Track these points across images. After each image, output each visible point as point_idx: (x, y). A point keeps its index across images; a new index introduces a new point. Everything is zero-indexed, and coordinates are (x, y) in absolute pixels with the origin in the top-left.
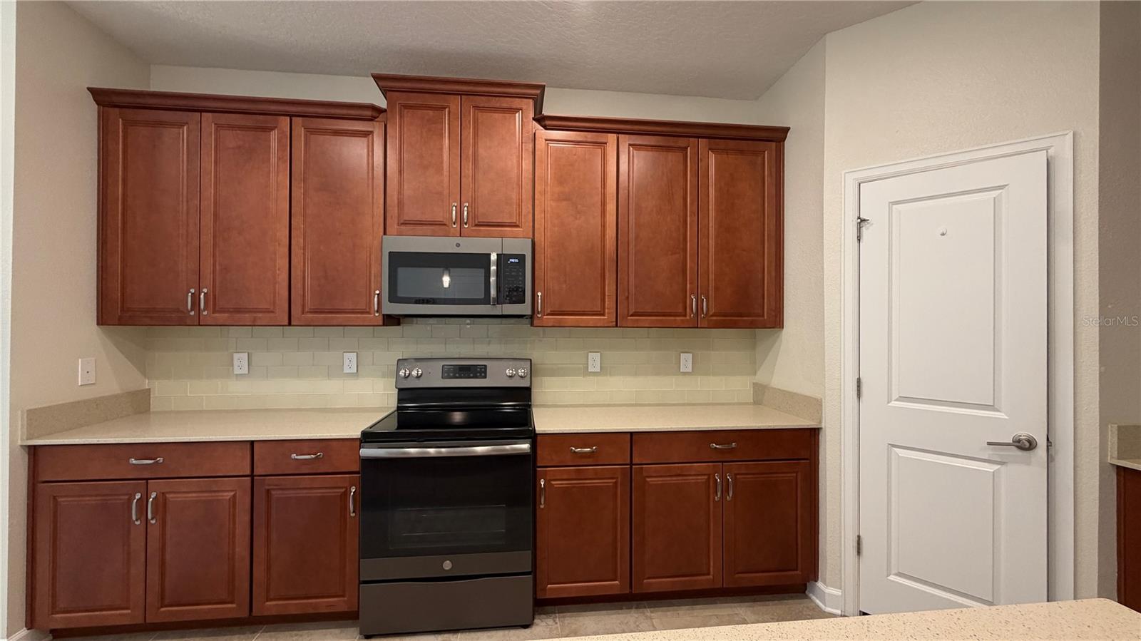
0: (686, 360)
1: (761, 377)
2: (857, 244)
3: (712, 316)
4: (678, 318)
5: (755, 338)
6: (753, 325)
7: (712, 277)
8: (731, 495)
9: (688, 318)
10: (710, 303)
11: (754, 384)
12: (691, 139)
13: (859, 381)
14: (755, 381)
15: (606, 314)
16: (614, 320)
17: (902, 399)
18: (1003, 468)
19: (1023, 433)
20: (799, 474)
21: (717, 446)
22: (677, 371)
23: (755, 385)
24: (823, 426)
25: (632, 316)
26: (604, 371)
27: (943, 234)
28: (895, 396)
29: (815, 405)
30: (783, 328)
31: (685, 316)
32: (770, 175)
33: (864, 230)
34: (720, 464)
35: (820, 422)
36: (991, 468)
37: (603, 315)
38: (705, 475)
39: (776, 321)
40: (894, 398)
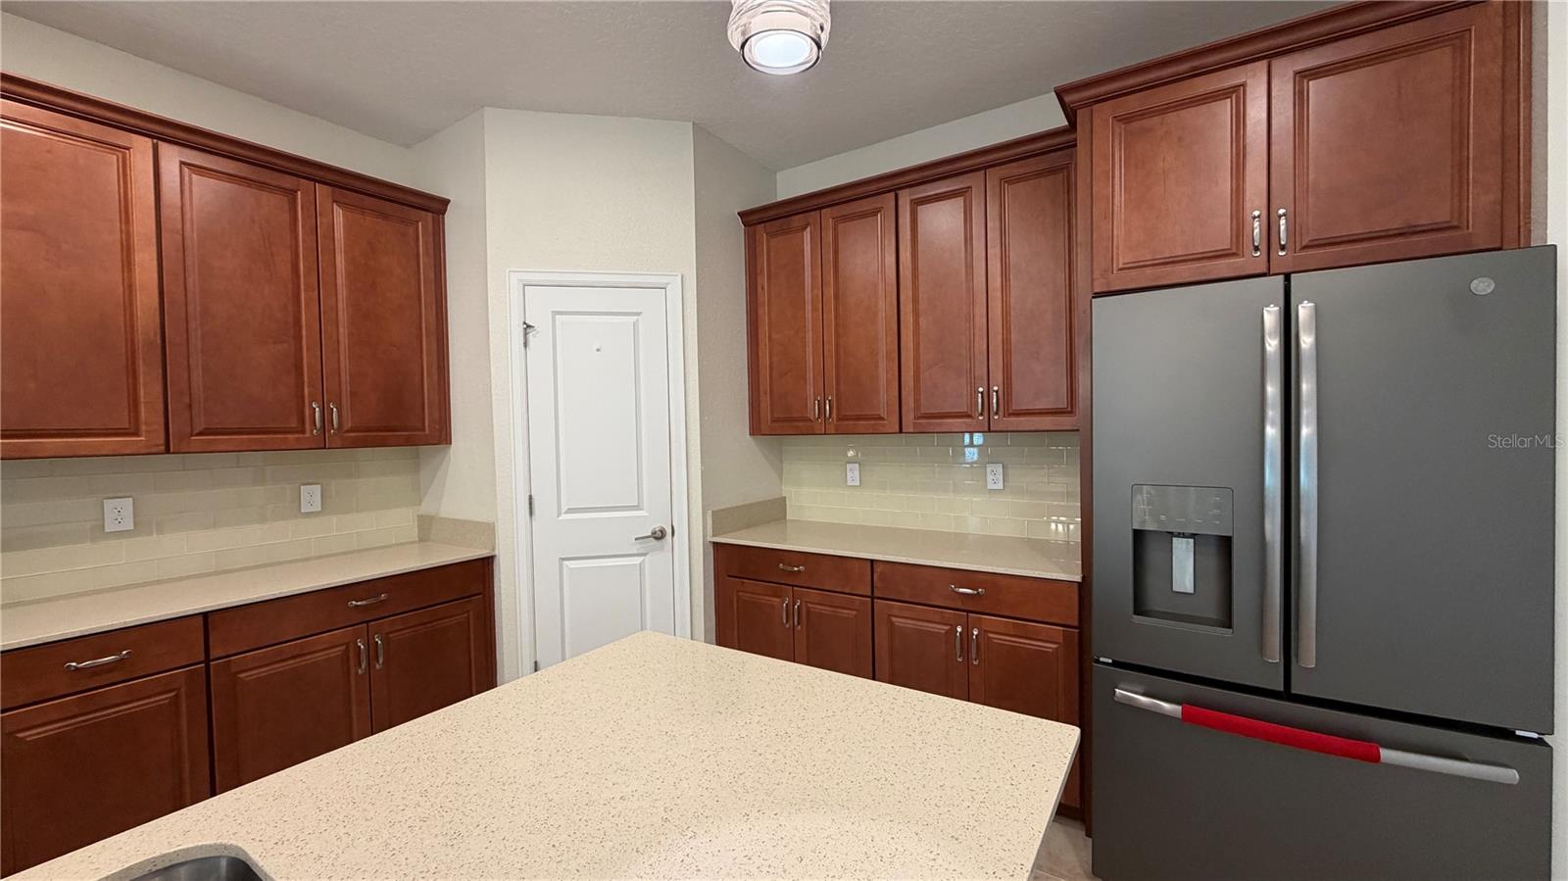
0: (311, 496)
1: (426, 508)
2: (523, 351)
3: (348, 431)
4: (289, 436)
5: (418, 457)
6: (409, 442)
7: (345, 377)
8: (381, 662)
9: (308, 435)
10: (344, 413)
11: (418, 516)
12: (302, 180)
13: (531, 498)
14: (419, 513)
15: (144, 434)
16: (162, 441)
17: (570, 511)
18: (647, 557)
19: (657, 526)
20: (471, 613)
21: (359, 603)
22: (296, 512)
23: (420, 517)
24: (496, 553)
25: (200, 434)
26: (142, 525)
27: (598, 350)
28: (564, 509)
29: (489, 530)
30: (451, 443)
31: (303, 432)
32: (426, 253)
33: (530, 336)
34: (365, 625)
35: (494, 550)
36: (638, 560)
37: (136, 434)
38: (342, 645)
39: (442, 435)
40: (563, 511)
